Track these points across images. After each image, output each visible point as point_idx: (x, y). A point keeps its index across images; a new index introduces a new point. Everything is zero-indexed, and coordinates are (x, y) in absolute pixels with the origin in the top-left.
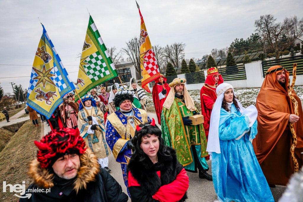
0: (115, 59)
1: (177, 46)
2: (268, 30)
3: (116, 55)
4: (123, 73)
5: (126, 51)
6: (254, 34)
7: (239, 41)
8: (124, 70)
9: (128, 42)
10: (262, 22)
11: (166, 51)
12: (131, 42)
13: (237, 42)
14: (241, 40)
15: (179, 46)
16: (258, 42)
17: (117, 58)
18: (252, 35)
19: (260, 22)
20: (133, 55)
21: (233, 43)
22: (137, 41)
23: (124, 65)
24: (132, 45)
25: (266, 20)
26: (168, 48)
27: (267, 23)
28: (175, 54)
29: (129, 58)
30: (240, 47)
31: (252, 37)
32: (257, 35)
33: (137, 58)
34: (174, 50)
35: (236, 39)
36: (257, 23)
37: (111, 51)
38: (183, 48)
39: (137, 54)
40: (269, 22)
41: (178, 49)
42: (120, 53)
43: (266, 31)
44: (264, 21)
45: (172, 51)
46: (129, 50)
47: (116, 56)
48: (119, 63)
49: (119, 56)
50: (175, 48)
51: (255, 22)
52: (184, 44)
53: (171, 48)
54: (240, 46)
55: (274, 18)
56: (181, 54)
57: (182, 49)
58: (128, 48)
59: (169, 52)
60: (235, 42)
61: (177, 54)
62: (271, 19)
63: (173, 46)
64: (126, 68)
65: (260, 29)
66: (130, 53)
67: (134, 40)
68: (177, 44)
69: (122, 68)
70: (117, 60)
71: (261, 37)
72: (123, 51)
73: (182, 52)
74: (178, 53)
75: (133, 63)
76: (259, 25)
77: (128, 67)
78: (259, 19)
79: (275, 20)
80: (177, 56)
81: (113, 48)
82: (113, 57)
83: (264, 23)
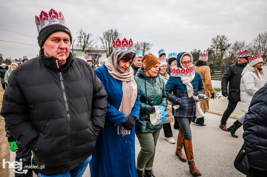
0: (90, 43)
1: (145, 44)
2: (221, 47)
3: (92, 40)
4: (95, 57)
5: (101, 39)
6: (210, 48)
7: (197, 51)
8: (96, 55)
9: (104, 32)
10: (218, 40)
11: (136, 47)
12: (107, 32)
13: (195, 52)
14: (199, 51)
15: (147, 44)
16: (212, 55)
17: (91, 43)
18: (208, 49)
19: (216, 40)
20: (106, 44)
21: (192, 52)
22: (112, 33)
23: (97, 51)
24: (107, 35)
25: (221, 39)
26: (138, 44)
27: (221, 41)
28: (143, 51)
29: (102, 46)
30: (197, 57)
31: (208, 50)
32: (212, 49)
33: (109, 47)
34: (143, 48)
35: (195, 50)
36: (214, 40)
37: (88, 36)
38: (151, 47)
39: (110, 44)
40: (223, 41)
41: (146, 47)
42: (96, 40)
43: (219, 48)
44: (219, 40)
45: (141, 48)
46: (104, 39)
47: (91, 42)
48: (93, 48)
49: (94, 42)
50: (144, 46)
51: (212, 39)
52: (152, 44)
53: (140, 45)
54: (197, 55)
55: (227, 39)
56: (148, 52)
57: (149, 48)
58: (104, 37)
59: (138, 48)
60: (193, 52)
61: (144, 51)
62: (225, 39)
63: (142, 44)
64: (98, 54)
65: (215, 45)
66: (104, 41)
67: (110, 31)
68: (146, 43)
69: (94, 54)
70: (91, 45)
71: (214, 52)
72: (98, 38)
73: (149, 50)
74: (146, 50)
75: (105, 51)
76: (215, 42)
77: (100, 54)
78: (216, 37)
79: (228, 40)
80: (144, 53)
81: (90, 34)
82: (89, 41)
83: (219, 41)
